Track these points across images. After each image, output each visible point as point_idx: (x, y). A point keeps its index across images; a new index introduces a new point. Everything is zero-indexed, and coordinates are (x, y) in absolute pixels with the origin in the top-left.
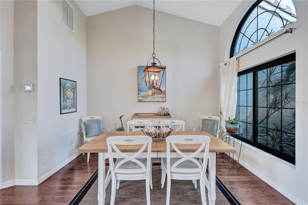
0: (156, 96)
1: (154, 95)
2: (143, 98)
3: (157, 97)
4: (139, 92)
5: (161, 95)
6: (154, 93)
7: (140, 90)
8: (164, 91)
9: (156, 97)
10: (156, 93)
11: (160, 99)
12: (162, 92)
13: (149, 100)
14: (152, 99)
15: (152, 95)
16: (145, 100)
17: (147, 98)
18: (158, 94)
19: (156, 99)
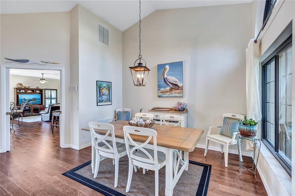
0: (174, 91)
1: (172, 91)
2: (162, 94)
3: (175, 93)
4: (159, 88)
5: (179, 91)
6: (172, 89)
7: (159, 87)
8: (181, 87)
9: (173, 93)
10: (174, 89)
11: (177, 95)
12: (179, 88)
13: (168, 95)
14: (169, 94)
15: (169, 90)
16: (163, 96)
17: (165, 93)
18: (175, 90)
19: (174, 95)
